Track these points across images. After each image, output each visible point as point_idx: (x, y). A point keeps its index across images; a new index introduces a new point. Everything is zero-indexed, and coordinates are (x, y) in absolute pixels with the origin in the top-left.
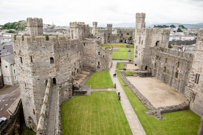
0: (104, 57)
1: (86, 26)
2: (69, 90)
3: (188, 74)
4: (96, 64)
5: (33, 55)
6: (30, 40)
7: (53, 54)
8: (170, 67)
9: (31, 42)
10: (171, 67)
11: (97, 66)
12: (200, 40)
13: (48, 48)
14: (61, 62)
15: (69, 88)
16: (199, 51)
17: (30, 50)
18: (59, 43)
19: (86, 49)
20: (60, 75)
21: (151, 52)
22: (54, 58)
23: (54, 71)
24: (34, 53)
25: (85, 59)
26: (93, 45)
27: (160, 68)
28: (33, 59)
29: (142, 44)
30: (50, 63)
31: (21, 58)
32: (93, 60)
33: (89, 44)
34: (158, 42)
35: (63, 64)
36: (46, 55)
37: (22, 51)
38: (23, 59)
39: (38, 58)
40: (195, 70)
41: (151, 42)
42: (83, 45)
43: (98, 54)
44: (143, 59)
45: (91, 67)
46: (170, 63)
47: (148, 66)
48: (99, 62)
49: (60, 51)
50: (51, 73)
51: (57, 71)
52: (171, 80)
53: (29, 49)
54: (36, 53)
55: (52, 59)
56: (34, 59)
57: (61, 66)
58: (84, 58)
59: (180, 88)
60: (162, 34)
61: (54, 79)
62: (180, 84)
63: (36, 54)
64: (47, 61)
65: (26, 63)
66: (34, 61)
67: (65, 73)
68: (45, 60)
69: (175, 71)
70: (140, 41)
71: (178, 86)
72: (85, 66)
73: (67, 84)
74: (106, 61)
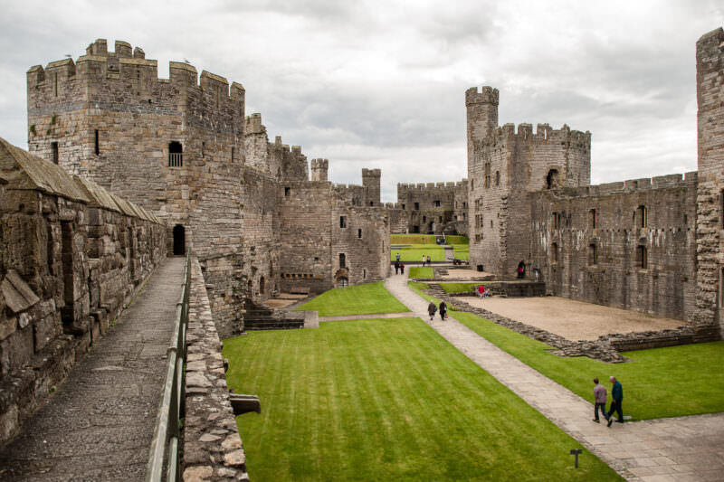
0: (362, 234)
1: (291, 150)
2: (233, 296)
3: (685, 236)
4: (331, 262)
5: (103, 124)
6: (98, 71)
7: (182, 127)
8: (613, 237)
9: (101, 75)
10: (616, 235)
11: (334, 271)
12: (710, 72)
13: (165, 103)
14: (209, 172)
15: (234, 289)
16: (714, 108)
17: (94, 105)
18: (207, 96)
19: (296, 207)
20: (204, 219)
21: (534, 207)
22: (184, 147)
23: (181, 198)
24: (109, 119)
25: (290, 246)
26: (319, 193)
27: (574, 256)
28: (103, 144)
29: (497, 184)
30: (166, 163)
31: (55, 146)
32: (321, 250)
33: (304, 191)
34: (553, 172)
35: (214, 181)
36: (154, 132)
37: (63, 117)
38: (60, 150)
39: (122, 139)
40: (714, 179)
41: (530, 175)
42: (283, 193)
43: (339, 226)
44: (508, 234)
45: (311, 275)
46: (609, 222)
47: (526, 262)
48: (342, 256)
49: (208, 126)
50: (168, 206)
51: (193, 201)
52: (625, 281)
53: (91, 104)
54: (117, 120)
55: (175, 147)
56: (105, 143)
57: (210, 185)
58: (285, 244)
59: (662, 301)
60: (563, 143)
61: (179, 232)
62: (662, 283)
63: (116, 125)
64: (156, 154)
65: (73, 160)
66: (107, 152)
67: (223, 220)
68: (150, 150)
69: (634, 243)
70: (488, 177)
71: (656, 295)
72: (288, 275)
73: (226, 268)
74: (370, 252)
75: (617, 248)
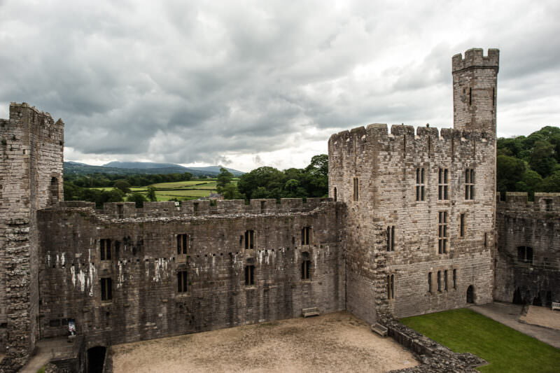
8: (214, 261)
10: (218, 259)
12: (383, 150)
16: (385, 174)
52: (231, 301)
59: (273, 309)
75: (220, 271)
